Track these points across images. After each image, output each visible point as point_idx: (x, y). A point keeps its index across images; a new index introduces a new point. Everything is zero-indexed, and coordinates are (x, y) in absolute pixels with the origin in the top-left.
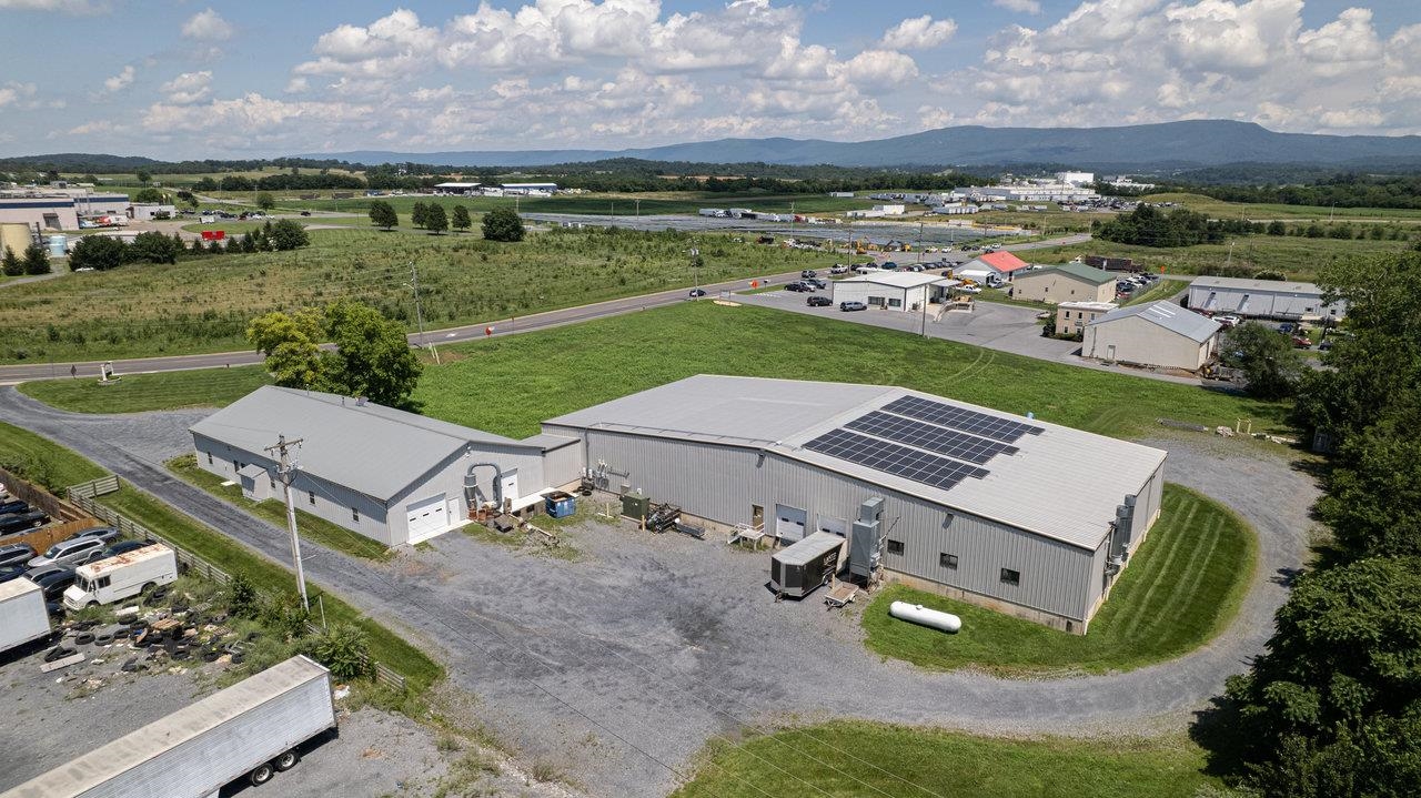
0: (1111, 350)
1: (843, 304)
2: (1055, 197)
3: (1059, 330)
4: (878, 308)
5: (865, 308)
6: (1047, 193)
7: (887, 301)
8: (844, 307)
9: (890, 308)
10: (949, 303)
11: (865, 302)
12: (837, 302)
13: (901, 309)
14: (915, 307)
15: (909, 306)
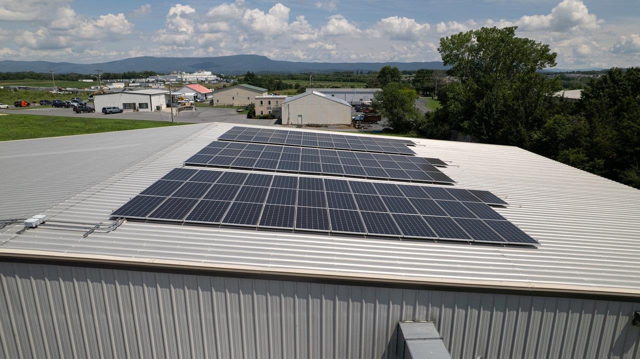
0: (300, 118)
1: (104, 109)
2: (199, 79)
3: (258, 113)
4: (132, 111)
5: (121, 111)
6: (195, 77)
7: (137, 105)
8: (104, 110)
9: (140, 110)
10: (180, 107)
11: (121, 107)
12: (98, 109)
13: (149, 110)
14: (158, 108)
15: (154, 108)
